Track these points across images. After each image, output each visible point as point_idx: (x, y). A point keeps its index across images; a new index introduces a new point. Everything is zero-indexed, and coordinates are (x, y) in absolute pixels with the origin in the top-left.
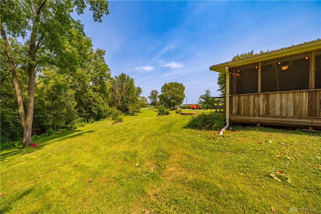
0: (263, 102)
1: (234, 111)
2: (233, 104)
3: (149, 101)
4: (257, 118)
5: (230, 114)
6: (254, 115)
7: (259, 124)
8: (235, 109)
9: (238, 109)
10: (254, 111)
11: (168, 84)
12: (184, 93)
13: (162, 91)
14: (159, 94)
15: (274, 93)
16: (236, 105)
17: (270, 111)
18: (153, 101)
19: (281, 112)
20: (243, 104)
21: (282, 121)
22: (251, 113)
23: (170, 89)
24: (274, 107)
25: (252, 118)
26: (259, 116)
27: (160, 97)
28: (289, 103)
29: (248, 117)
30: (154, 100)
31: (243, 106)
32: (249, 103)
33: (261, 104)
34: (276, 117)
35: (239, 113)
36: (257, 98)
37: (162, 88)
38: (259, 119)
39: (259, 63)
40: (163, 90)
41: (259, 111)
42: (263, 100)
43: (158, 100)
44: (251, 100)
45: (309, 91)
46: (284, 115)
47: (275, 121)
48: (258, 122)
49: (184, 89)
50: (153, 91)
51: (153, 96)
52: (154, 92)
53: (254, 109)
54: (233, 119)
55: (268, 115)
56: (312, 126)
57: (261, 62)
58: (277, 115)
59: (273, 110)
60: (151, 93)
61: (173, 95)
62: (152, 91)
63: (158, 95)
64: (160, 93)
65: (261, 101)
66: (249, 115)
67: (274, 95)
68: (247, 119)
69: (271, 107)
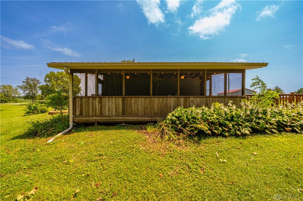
0: (99, 104)
1: (78, 113)
2: (77, 105)
3: (22, 93)
4: (95, 118)
5: (74, 116)
6: (93, 116)
7: (96, 123)
8: (78, 111)
9: (80, 110)
10: (92, 112)
11: (56, 73)
12: (80, 86)
13: (45, 81)
14: (41, 85)
15: (105, 97)
16: (79, 106)
17: (103, 112)
18: (29, 93)
19: (109, 112)
20: (85, 106)
21: (110, 120)
22: (91, 114)
23: (59, 80)
24: (105, 108)
25: (91, 119)
26: (96, 116)
27: (42, 88)
28: (113, 105)
29: (89, 118)
30: (32, 91)
31: (84, 108)
32: (89, 105)
33: (97, 106)
34: (106, 116)
35: (81, 114)
36: (94, 101)
37: (46, 77)
38: (96, 119)
39: (95, 70)
40: (47, 79)
41: (96, 112)
42: (98, 102)
43: (40, 92)
44: (90, 102)
45: (122, 97)
46: (111, 115)
47: (105, 119)
48: (96, 122)
49: (80, 82)
50: (28, 78)
51: (30, 85)
52: (32, 80)
53: (92, 110)
54: (76, 121)
55: (102, 115)
56: (124, 122)
57: (97, 70)
58: (107, 115)
59: (105, 111)
60: (25, 81)
61: (64, 87)
62: (26, 78)
63: (38, 85)
64: (43, 83)
65: (97, 103)
66: (89, 116)
67: (105, 99)
68: (87, 119)
69: (103, 108)
